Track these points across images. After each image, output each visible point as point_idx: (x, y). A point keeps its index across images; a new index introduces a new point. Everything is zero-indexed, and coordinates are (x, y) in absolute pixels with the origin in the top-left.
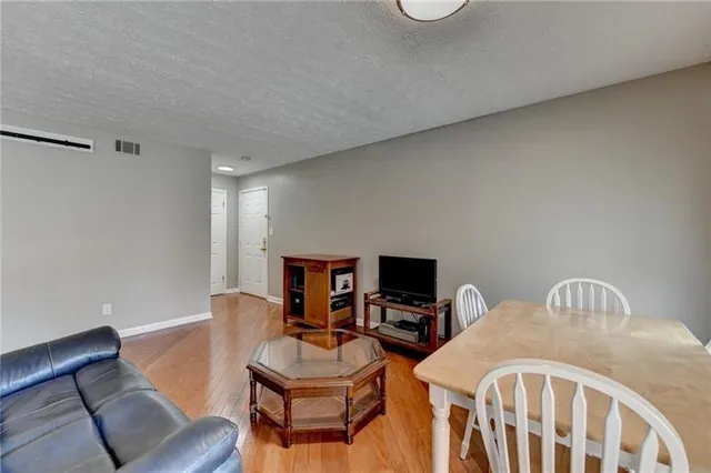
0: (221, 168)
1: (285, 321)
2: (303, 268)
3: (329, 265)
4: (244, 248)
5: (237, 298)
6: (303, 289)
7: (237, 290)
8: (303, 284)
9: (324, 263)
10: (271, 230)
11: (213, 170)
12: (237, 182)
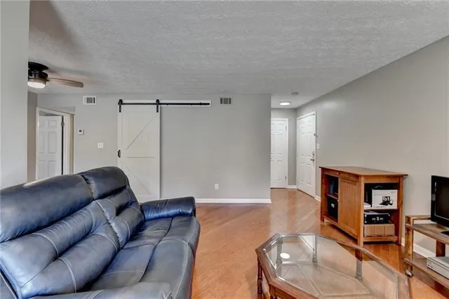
0: (281, 104)
1: (322, 220)
2: (337, 178)
3: (362, 179)
4: (300, 158)
5: (295, 193)
6: (337, 196)
7: (295, 187)
8: (337, 192)
9: (357, 176)
10: (318, 145)
11: (273, 106)
12: (295, 112)
